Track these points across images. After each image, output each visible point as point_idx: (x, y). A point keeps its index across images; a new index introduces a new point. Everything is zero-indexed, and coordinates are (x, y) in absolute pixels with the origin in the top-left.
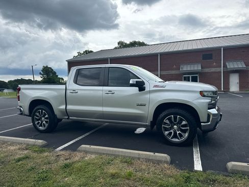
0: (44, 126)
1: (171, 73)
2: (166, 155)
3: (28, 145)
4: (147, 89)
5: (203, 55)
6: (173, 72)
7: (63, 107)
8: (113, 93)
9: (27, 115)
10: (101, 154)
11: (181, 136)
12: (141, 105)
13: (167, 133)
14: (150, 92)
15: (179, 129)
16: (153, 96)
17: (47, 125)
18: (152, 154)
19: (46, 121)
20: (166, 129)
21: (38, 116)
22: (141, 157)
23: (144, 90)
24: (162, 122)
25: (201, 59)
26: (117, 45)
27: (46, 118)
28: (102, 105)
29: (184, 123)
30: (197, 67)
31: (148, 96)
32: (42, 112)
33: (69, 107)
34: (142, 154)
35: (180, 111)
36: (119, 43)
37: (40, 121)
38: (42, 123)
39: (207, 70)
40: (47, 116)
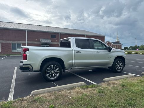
5: (52, 35)
6: (36, 43)
7: (71, 62)
8: (99, 53)
12: (110, 58)
25: (51, 37)
29: (121, 64)
30: (49, 41)
31: (112, 54)
37: (50, 74)
38: (52, 75)
39: (53, 43)
40: (57, 69)
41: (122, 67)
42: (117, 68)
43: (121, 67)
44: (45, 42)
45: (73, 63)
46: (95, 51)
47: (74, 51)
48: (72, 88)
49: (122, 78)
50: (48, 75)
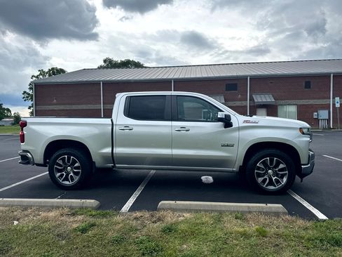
0: (72, 180)
2: (281, 205)
3: (71, 208)
4: (235, 125)
5: (227, 85)
7: (108, 150)
8: (187, 131)
9: (38, 165)
10: (197, 211)
11: (278, 182)
12: (228, 146)
13: (260, 180)
14: (239, 129)
15: (276, 174)
16: (243, 133)
17: (77, 179)
18: (264, 205)
19: (74, 173)
20: (259, 175)
21: (60, 165)
22: (252, 210)
23: (232, 126)
24: (254, 166)
25: (225, 89)
26: (103, 64)
27: (76, 168)
28: (171, 147)
29: (281, 166)
31: (236, 134)
32: (69, 158)
33: (118, 150)
34: (253, 207)
35: (278, 152)
36: (105, 61)
37: (63, 172)
38: (67, 175)
39: (231, 103)
40: (77, 165)
46: (175, 127)
47: (116, 125)
50: (58, 174)
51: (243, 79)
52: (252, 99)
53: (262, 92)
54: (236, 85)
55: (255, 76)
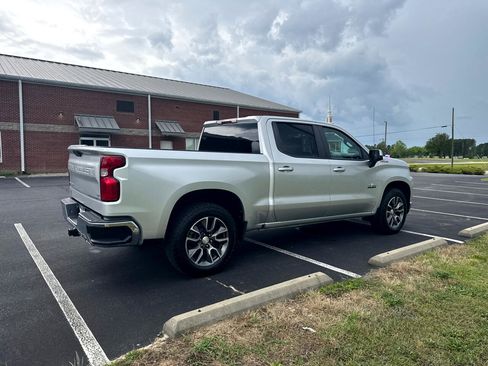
1: (51, 130)
5: (118, 101)
6: (58, 129)
8: (343, 171)
12: (372, 188)
15: (395, 213)
18: (432, 240)
24: (386, 207)
25: (115, 108)
29: (400, 204)
30: (110, 124)
32: (210, 221)
37: (199, 247)
38: (205, 252)
39: (126, 131)
40: (222, 230)
41: (402, 217)
42: (388, 220)
43: (398, 214)
44: (95, 126)
45: (271, 209)
46: (334, 166)
47: (274, 164)
48: (296, 296)
49: (420, 250)
50: (192, 252)
51: (143, 97)
52: (155, 127)
53: (167, 118)
54: (132, 103)
55: (157, 95)
